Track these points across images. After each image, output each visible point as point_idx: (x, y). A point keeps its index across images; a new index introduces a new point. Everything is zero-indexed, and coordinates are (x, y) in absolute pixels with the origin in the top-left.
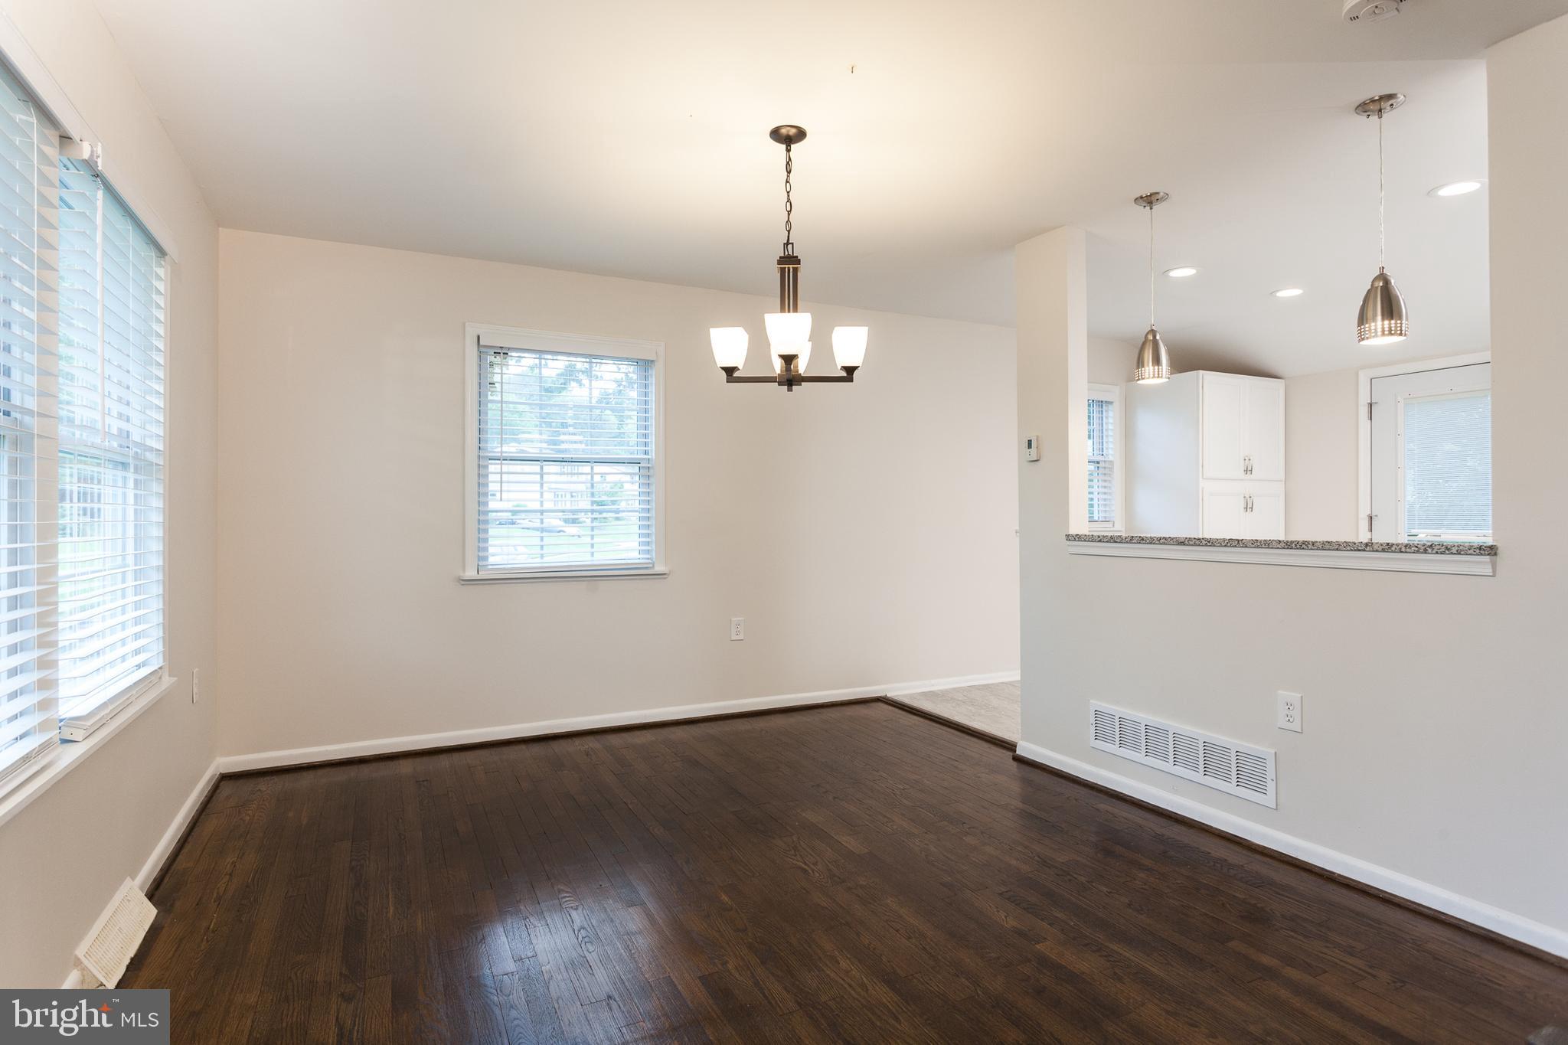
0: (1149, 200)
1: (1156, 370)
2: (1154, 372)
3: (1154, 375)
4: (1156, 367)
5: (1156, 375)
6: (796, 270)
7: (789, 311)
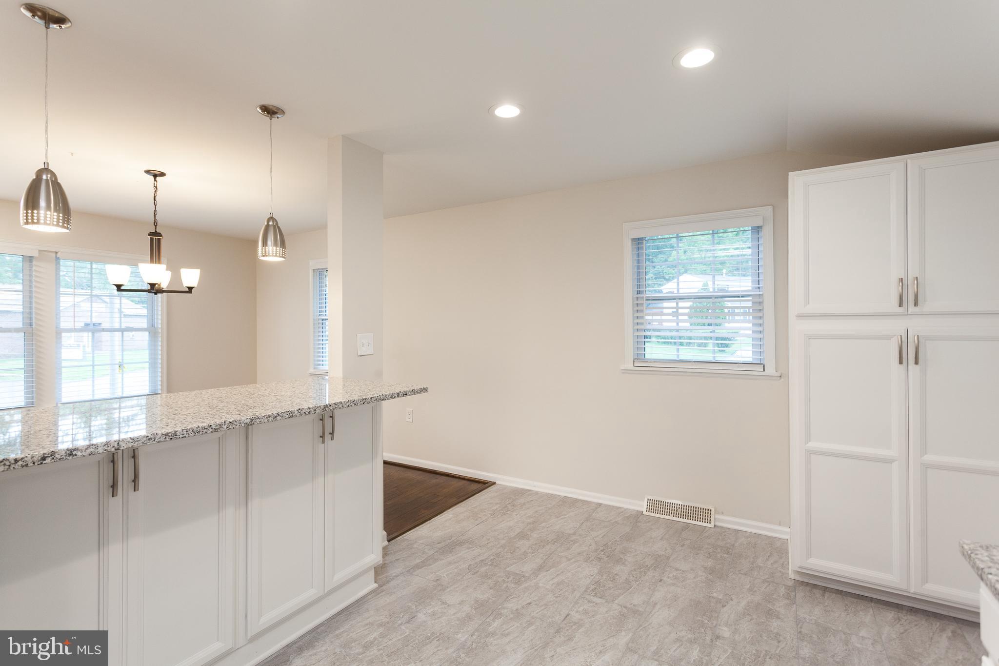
0: (270, 111)
1: (274, 250)
2: (276, 252)
3: (276, 254)
4: (275, 248)
5: (274, 254)
6: (159, 240)
7: (156, 263)
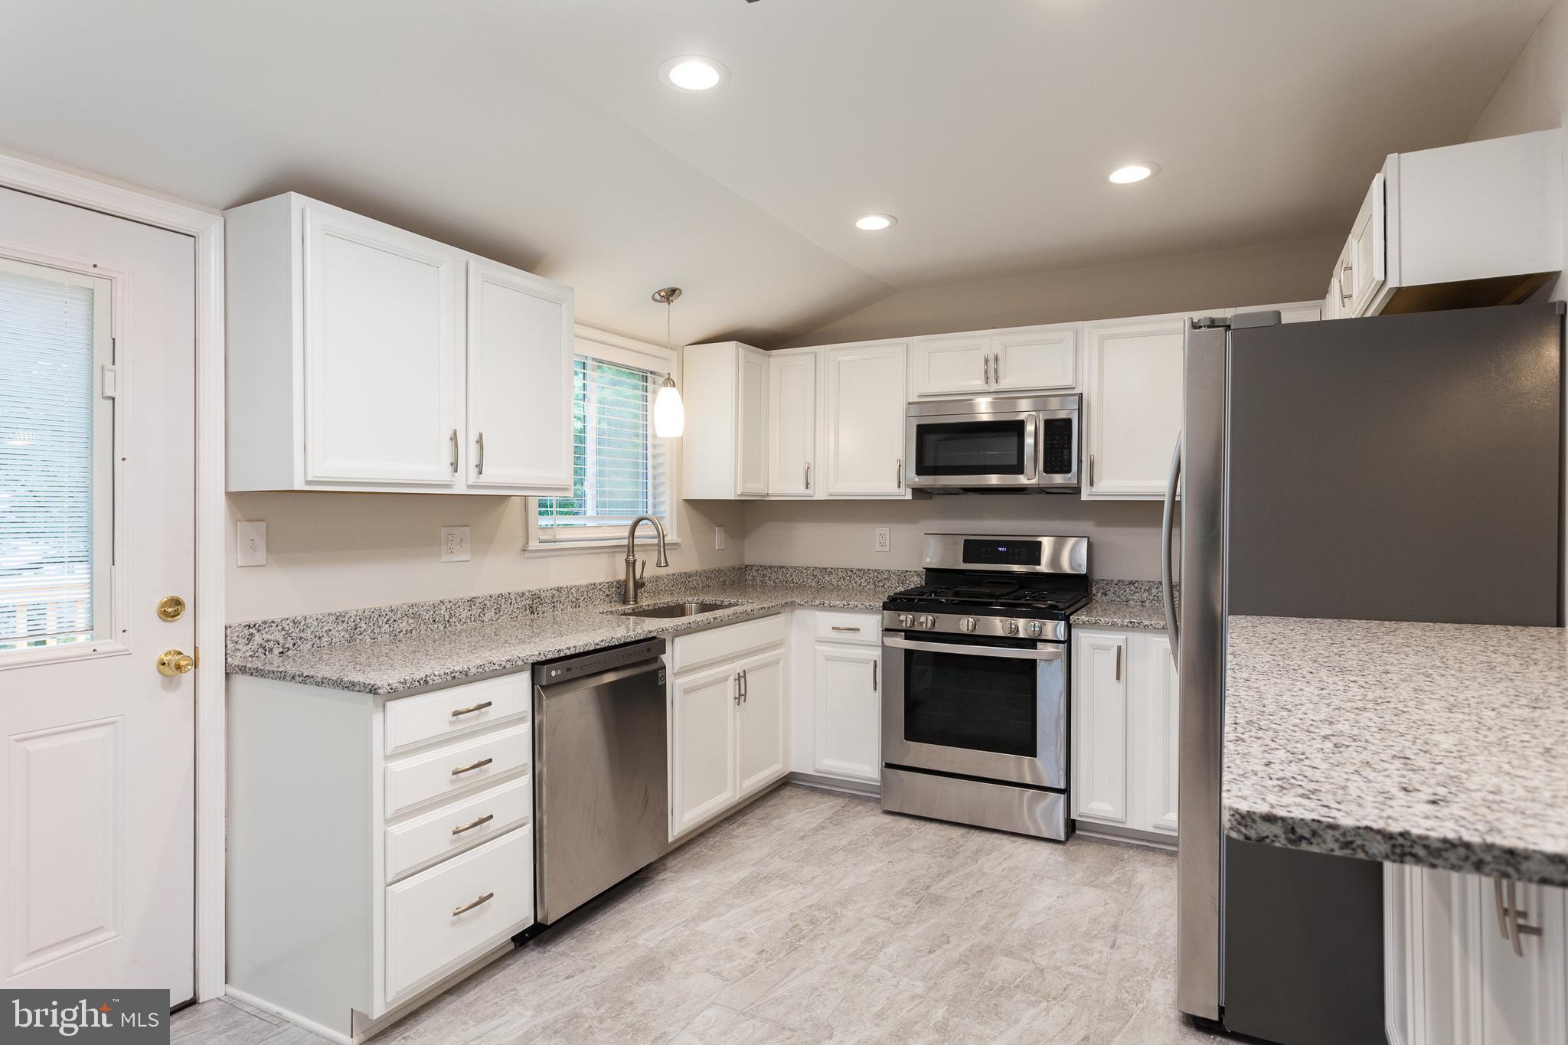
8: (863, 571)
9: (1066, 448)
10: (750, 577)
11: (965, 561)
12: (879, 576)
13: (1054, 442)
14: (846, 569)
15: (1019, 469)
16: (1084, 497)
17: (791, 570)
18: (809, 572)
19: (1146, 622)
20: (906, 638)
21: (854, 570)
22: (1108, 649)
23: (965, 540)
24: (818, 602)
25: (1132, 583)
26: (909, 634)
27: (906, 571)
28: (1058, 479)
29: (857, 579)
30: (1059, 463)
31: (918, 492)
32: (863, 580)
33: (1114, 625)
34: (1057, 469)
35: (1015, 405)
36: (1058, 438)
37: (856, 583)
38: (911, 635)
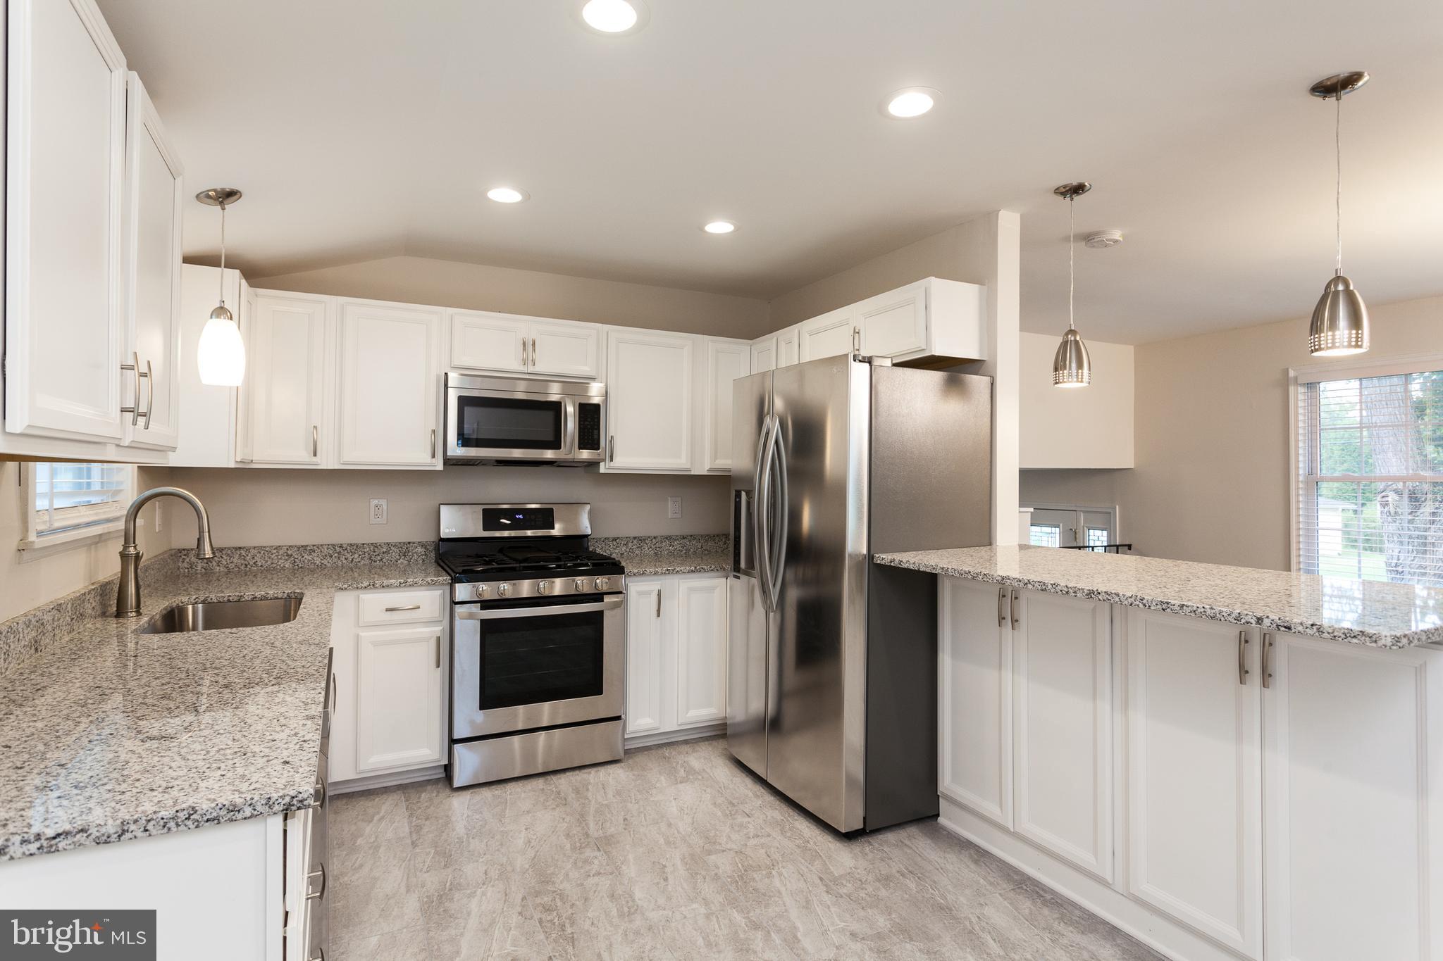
8: (355, 547)
9: (596, 429)
10: (186, 565)
11: (485, 529)
12: (376, 550)
13: (587, 423)
14: (334, 545)
15: (555, 444)
16: (602, 470)
17: (253, 551)
18: (281, 552)
19: (678, 569)
20: (482, 608)
21: (344, 546)
22: (649, 593)
23: (483, 509)
24: (366, 584)
25: (614, 539)
26: (484, 604)
27: (409, 543)
28: (585, 454)
29: (349, 556)
30: (590, 442)
31: (450, 462)
32: (356, 556)
33: (656, 573)
34: (589, 446)
35: (547, 387)
36: (589, 420)
37: (346, 559)
38: (486, 605)
